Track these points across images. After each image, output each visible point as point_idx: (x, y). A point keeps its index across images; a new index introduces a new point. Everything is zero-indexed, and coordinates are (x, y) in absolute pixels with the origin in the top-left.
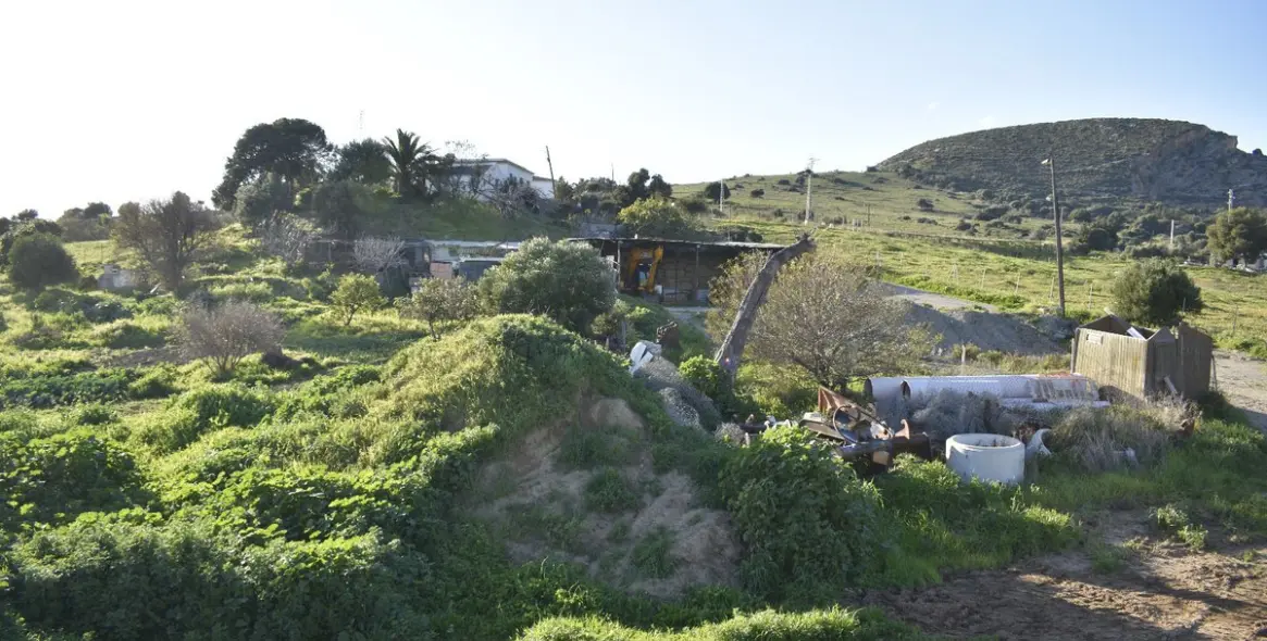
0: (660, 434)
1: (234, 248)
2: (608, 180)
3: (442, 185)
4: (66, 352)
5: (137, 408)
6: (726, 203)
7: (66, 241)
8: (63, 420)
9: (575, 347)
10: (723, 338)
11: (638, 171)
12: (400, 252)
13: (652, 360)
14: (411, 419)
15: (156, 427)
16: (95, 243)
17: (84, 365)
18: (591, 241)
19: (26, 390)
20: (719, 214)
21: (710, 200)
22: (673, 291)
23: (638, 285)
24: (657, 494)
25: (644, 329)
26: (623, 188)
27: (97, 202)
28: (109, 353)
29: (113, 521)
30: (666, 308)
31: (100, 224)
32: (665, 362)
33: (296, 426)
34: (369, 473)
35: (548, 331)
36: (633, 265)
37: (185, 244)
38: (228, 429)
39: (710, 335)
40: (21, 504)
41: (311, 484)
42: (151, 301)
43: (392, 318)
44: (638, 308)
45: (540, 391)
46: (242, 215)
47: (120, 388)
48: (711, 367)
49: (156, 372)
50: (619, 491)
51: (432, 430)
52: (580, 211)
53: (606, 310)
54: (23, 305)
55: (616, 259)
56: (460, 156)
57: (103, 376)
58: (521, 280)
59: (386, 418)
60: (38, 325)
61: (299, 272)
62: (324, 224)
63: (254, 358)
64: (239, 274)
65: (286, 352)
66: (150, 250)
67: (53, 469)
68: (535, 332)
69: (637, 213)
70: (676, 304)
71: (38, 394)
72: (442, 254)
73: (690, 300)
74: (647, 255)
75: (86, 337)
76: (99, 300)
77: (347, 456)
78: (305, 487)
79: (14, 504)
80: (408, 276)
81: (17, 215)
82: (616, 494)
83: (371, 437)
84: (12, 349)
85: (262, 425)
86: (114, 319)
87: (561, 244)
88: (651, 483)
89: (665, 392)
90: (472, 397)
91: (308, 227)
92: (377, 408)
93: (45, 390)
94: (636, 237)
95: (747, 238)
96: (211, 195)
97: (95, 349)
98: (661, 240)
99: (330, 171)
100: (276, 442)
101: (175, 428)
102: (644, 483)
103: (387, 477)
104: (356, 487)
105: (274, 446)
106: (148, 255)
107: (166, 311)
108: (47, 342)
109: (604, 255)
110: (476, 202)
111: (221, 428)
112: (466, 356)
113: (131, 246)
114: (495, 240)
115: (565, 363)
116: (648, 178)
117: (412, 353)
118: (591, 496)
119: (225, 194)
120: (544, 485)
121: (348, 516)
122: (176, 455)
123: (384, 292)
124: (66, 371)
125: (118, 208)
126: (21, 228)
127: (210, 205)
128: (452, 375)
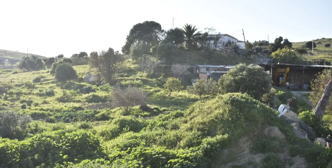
0: (292, 141)
1: (129, 68)
2: (266, 41)
3: (204, 44)
4: (74, 104)
5: (98, 124)
6: (315, 50)
7: (73, 65)
8: (74, 127)
9: (258, 106)
10: (317, 104)
11: (278, 37)
12: (188, 69)
13: (287, 112)
14: (196, 132)
15: (105, 131)
16: (82, 66)
17: (80, 108)
18: (260, 65)
19: (62, 116)
20: (312, 54)
21: (308, 49)
22: (293, 85)
23: (279, 82)
24: (291, 165)
25: (283, 99)
26: (272, 44)
27: (83, 52)
28: (88, 104)
29: (94, 163)
30: (291, 92)
31: (84, 59)
32: (292, 113)
33: (154, 132)
34: (181, 151)
35: (247, 99)
36: (277, 75)
37: (113, 66)
38: (130, 132)
39: (311, 102)
40: (63, 155)
41: (161, 153)
42: (101, 86)
43: (185, 94)
44: (280, 91)
45: (245, 122)
46: (132, 56)
47: (92, 116)
48: (312, 115)
49: (104, 111)
50: (276, 162)
51: (204, 136)
52: (256, 53)
53: (267, 92)
54: (60, 87)
55: (270, 72)
56: (210, 33)
57: (86, 112)
58: (235, 80)
59: (187, 131)
60: (65, 94)
61: (152, 76)
62: (161, 59)
63: (137, 107)
64: (131, 77)
65: (148, 105)
66: (101, 68)
67: (73, 143)
68: (242, 100)
69: (278, 54)
70: (295, 90)
71: (65, 118)
72: (203, 70)
73: (300, 88)
74: (282, 70)
75: (80, 98)
76: (84, 86)
77: (173, 144)
78: (159, 154)
79: (61, 155)
80: (191, 78)
81: (57, 56)
82: (275, 164)
83: (182, 137)
84: (56, 102)
85: (142, 131)
86: (90, 93)
87: (250, 66)
88: (289, 160)
89: (294, 124)
90: (219, 124)
91: (155, 60)
92: (183, 127)
93: (68, 117)
94: (278, 63)
95: (324, 64)
96: (121, 49)
97: (83, 103)
98: (288, 65)
99: (163, 40)
100: (147, 138)
101: (111, 131)
102: (286, 160)
103: (189, 152)
104: (177, 155)
105: (146, 139)
106: (100, 70)
107: (107, 90)
108: (68, 100)
109: (266, 70)
110: (216, 51)
111: (127, 132)
112: (216, 108)
113: (95, 67)
114: (223, 65)
115: (254, 112)
116: (282, 40)
117: (196, 107)
118: (265, 163)
119: (126, 49)
120: (247, 159)
121: (174, 166)
122: (112, 141)
123: (182, 84)
124: (74, 110)
125: (90, 54)
126: (59, 61)
127: (121, 52)
128: (211, 115)
